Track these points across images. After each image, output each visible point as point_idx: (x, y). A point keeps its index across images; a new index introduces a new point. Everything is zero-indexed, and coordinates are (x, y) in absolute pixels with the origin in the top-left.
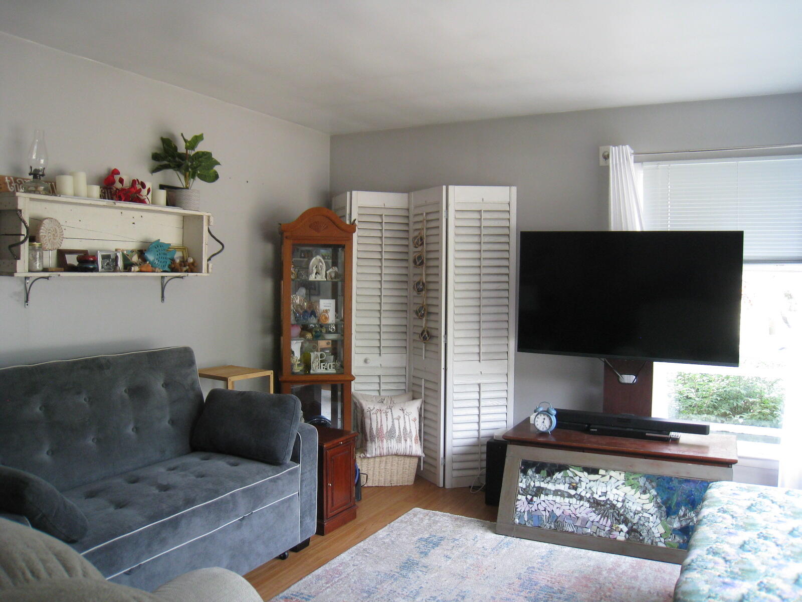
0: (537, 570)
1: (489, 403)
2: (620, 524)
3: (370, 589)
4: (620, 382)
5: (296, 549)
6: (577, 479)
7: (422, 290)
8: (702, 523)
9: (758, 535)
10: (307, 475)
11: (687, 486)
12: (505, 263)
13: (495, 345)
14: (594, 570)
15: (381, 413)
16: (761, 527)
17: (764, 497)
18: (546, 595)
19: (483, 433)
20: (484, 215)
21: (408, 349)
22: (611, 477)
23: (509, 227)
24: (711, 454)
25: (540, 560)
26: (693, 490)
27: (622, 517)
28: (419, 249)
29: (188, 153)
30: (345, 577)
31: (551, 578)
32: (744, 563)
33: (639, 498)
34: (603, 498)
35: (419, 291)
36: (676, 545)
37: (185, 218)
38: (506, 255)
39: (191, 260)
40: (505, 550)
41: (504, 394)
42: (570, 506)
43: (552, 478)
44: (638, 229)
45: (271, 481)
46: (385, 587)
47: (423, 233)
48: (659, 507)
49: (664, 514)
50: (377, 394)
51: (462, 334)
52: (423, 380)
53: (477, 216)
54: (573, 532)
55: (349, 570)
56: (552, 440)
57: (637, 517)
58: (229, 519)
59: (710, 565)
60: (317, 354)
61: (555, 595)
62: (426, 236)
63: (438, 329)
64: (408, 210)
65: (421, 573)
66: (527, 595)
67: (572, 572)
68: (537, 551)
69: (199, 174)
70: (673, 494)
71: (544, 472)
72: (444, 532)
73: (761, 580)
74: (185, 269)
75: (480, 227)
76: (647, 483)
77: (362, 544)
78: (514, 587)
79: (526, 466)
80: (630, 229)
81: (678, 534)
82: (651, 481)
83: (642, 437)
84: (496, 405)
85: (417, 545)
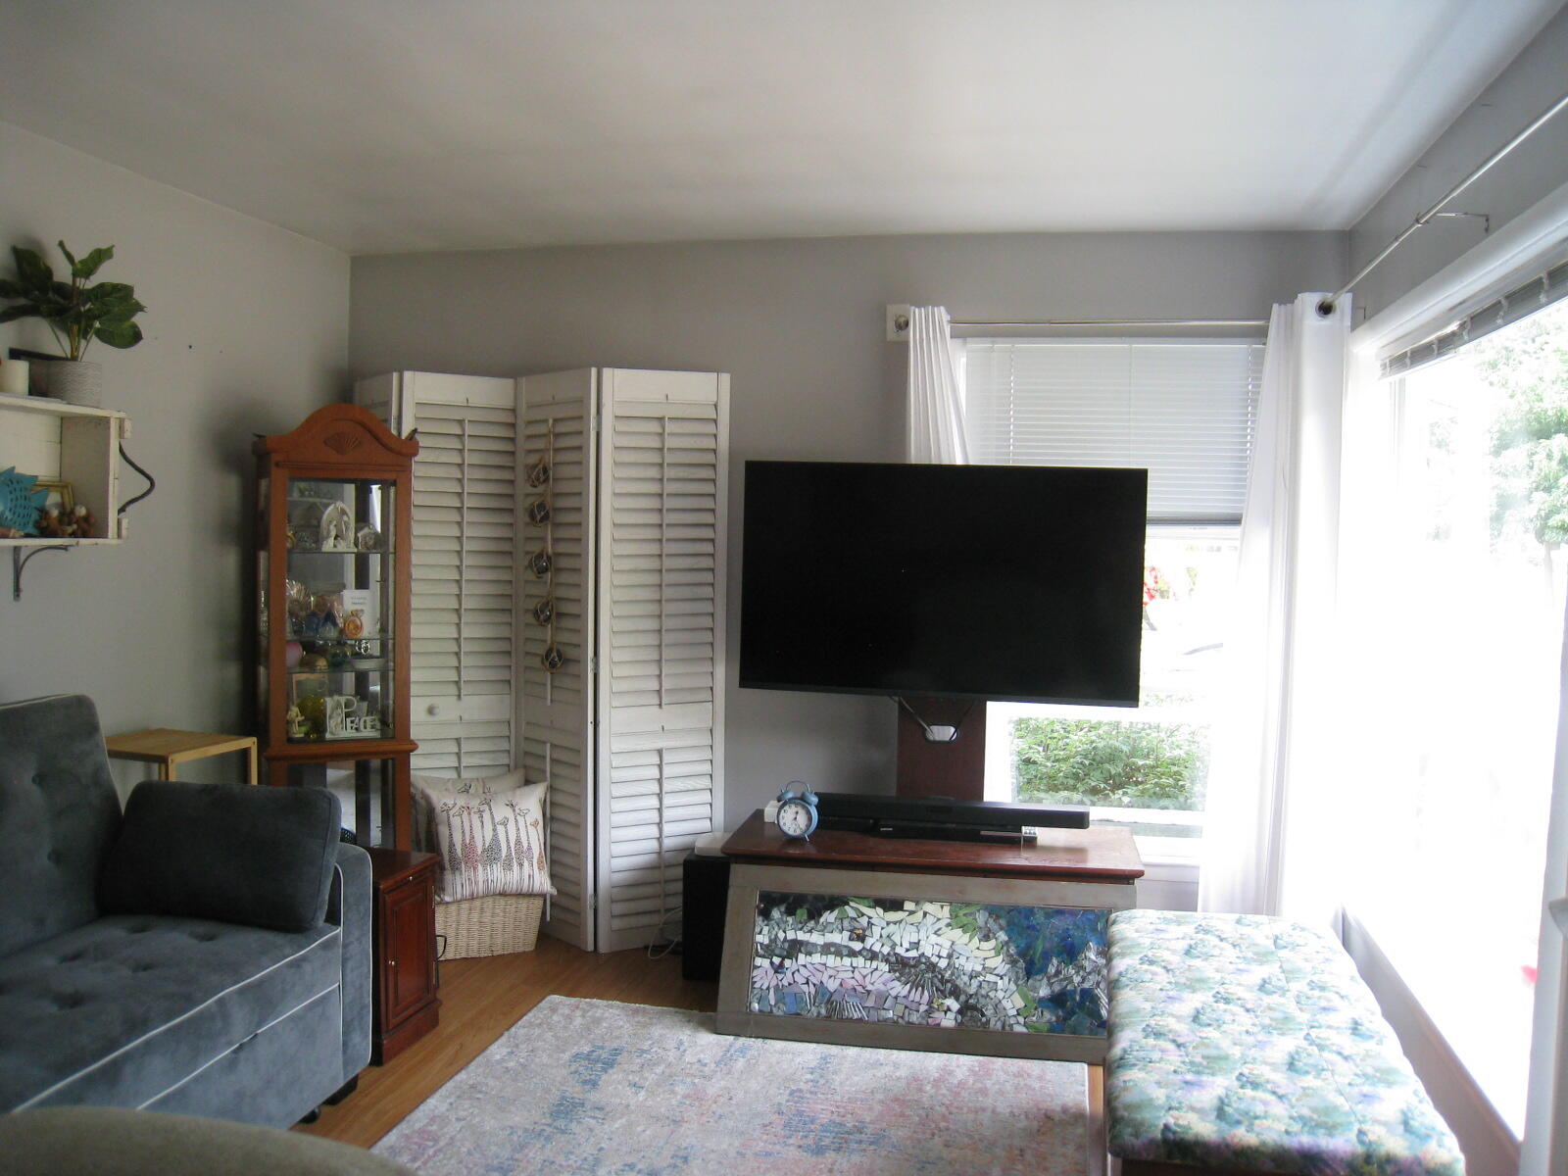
0: (808, 1096)
1: (679, 785)
2: (946, 997)
3: (503, 1163)
4: (926, 739)
5: (333, 1101)
6: (864, 921)
7: (546, 570)
8: (1121, 985)
9: (1214, 996)
10: (354, 949)
11: (1060, 920)
12: (708, 518)
13: (687, 674)
14: (908, 1084)
15: (469, 814)
16: (1216, 983)
17: (1206, 932)
18: (834, 1138)
19: (668, 843)
20: (670, 427)
21: (513, 688)
22: (925, 914)
23: (715, 451)
24: (1094, 863)
25: (809, 1076)
26: (1071, 927)
27: (949, 985)
28: (540, 489)
29: (78, 284)
30: (447, 1144)
31: (837, 1107)
32: (1207, 1046)
33: (978, 948)
34: (913, 954)
35: (542, 571)
36: (1046, 1027)
37: (65, 421)
38: (708, 503)
39: (82, 511)
40: (740, 1064)
41: (706, 768)
42: (853, 972)
43: (817, 923)
44: (959, 461)
45: (291, 965)
46: (531, 1155)
47: (547, 457)
48: (1013, 963)
49: (1022, 974)
50: (453, 775)
51: (625, 655)
52: (548, 745)
53: (655, 427)
54: (860, 1020)
55: (453, 1128)
56: (811, 851)
57: (975, 983)
58: (215, 1051)
59: (1156, 1056)
60: (338, 701)
61: (851, 1137)
62: (554, 464)
63: (581, 646)
64: (513, 411)
65: (593, 1122)
66: (801, 1143)
67: (872, 1092)
68: (798, 1060)
69: (99, 329)
70: (1037, 938)
71: (802, 913)
72: (617, 1038)
73: (1240, 1071)
74: (70, 530)
75: (661, 450)
76: (991, 921)
77: (462, 1076)
78: (774, 1130)
79: (768, 903)
80: (946, 462)
81: (1048, 1007)
82: (998, 917)
83: (974, 837)
84: (691, 788)
85: (573, 1069)
